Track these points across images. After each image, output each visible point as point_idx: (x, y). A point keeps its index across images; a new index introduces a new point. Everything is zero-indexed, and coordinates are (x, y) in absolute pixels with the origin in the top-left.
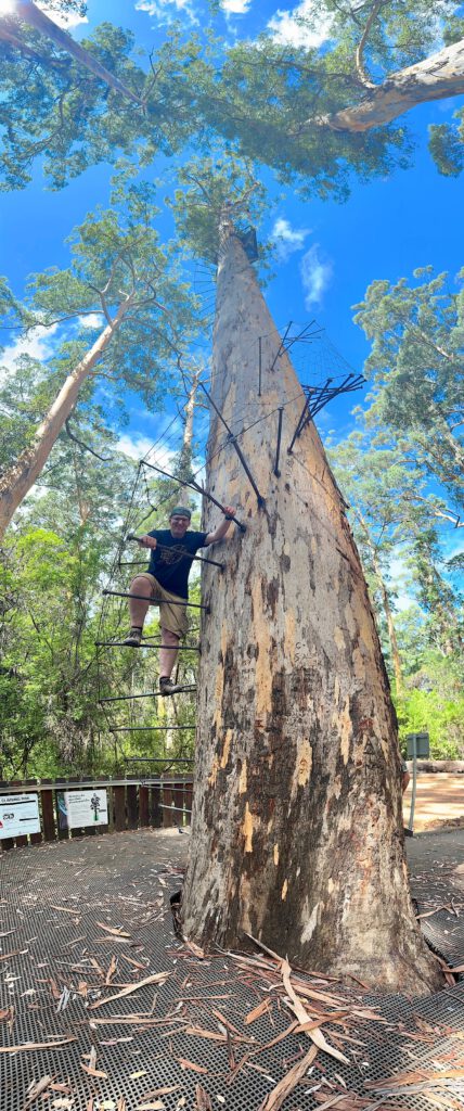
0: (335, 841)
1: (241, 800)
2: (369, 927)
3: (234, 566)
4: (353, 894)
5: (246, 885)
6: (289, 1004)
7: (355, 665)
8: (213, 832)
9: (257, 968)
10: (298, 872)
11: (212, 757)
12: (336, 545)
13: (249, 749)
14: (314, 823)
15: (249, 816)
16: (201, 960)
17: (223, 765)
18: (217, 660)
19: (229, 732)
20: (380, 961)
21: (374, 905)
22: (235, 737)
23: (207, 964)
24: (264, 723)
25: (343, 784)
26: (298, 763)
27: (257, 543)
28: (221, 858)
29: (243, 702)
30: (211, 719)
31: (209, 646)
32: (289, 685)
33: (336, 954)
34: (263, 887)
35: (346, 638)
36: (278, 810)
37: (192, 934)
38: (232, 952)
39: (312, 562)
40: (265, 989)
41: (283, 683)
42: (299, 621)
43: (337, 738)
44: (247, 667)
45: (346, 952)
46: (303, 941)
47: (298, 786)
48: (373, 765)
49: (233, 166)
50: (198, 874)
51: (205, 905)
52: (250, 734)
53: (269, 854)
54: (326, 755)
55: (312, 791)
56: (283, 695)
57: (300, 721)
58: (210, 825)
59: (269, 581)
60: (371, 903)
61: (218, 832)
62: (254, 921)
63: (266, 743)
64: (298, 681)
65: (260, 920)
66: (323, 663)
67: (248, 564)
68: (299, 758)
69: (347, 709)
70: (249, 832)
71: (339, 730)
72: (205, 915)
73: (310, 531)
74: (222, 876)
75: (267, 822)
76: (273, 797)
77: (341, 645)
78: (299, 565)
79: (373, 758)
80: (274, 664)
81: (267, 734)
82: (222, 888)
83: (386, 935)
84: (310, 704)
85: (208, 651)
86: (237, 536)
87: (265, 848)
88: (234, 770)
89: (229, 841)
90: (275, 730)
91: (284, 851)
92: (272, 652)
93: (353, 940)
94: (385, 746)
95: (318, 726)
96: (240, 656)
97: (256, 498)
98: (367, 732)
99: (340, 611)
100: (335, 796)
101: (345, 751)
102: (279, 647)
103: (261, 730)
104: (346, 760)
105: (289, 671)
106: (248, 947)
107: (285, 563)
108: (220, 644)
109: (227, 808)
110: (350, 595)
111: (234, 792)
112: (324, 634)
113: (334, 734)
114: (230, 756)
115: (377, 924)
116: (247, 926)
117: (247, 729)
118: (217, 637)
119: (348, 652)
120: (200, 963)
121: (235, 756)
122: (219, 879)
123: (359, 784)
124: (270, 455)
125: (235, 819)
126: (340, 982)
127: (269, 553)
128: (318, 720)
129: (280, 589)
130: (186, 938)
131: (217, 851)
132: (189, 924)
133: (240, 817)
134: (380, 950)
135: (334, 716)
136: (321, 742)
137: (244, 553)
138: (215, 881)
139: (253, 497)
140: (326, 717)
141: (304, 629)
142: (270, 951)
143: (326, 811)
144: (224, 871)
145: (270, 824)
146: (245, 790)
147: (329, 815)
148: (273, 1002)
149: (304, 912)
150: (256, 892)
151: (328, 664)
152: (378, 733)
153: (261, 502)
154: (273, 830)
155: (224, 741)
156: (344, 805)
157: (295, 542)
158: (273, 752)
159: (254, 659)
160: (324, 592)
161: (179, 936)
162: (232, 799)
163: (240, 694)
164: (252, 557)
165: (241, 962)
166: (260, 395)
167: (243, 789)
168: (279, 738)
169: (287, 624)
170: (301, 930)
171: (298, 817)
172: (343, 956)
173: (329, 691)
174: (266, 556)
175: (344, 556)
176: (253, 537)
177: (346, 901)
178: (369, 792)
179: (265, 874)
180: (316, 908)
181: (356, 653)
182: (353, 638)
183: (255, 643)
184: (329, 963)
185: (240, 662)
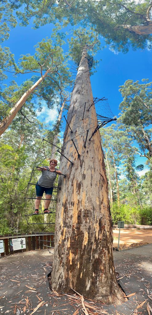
0: (94, 262)
1: (68, 249)
2: (104, 286)
3: (69, 176)
4: (99, 277)
5: (70, 274)
6: (83, 311)
7: (101, 209)
8: (60, 258)
9: (74, 299)
10: (85, 270)
11: (60, 236)
12: (99, 172)
13: (71, 234)
14: (89, 256)
15: (71, 254)
16: (58, 297)
17: (63, 238)
18: (62, 205)
19: (65, 228)
20: (107, 296)
21: (105, 280)
22: (67, 230)
23: (60, 298)
24: (75, 226)
25: (96, 245)
26: (84, 239)
27: (76, 169)
28: (63, 266)
29: (69, 219)
30: (60, 223)
31: (60, 200)
32: (82, 214)
33: (96, 294)
34: (75, 274)
35: (100, 201)
36: (79, 252)
37: (55, 288)
38: (67, 294)
39: (92, 177)
40: (77, 306)
41: (81, 214)
42: (86, 195)
43: (95, 231)
44: (71, 208)
45: (98, 293)
46: (87, 290)
47: (84, 245)
48: (104, 240)
49: (92, 34)
50: (56, 270)
51: (58, 280)
52: (71, 229)
53: (76, 265)
54: (92, 236)
55: (88, 247)
56: (81, 218)
57: (85, 226)
58: (60, 256)
59: (79, 182)
60: (104, 280)
61: (62, 258)
62: (73, 285)
63: (76, 232)
64: (85, 213)
65: (75, 284)
66: (92, 208)
67: (73, 176)
68: (85, 237)
69: (98, 223)
70: (71, 258)
71: (96, 229)
72: (59, 283)
73: (92, 167)
74: (64, 271)
75: (76, 255)
76: (78, 248)
77: (98, 203)
78: (88, 177)
79: (104, 238)
80: (79, 208)
81: (76, 230)
82: (63, 275)
83: (109, 288)
84: (88, 221)
85: (59, 202)
86: (71, 166)
87: (75, 263)
88: (66, 240)
89: (65, 261)
90: (78, 228)
91: (81, 264)
92: (78, 204)
93: (100, 290)
94: (108, 234)
95: (90, 228)
96: (69, 205)
97: (78, 154)
98: (103, 230)
99: (99, 193)
100: (94, 248)
101: (97, 235)
102: (80, 203)
103: (74, 228)
104: (97, 238)
105: (83, 210)
106: (71, 292)
107: (84, 177)
108: (63, 200)
109: (64, 251)
110: (102, 188)
111: (66, 247)
112: (93, 200)
113: (94, 230)
114: (65, 236)
115: (106, 285)
116: (71, 286)
117: (70, 228)
118: (62, 198)
119: (100, 205)
120: (58, 298)
121: (67, 236)
122: (63, 273)
123: (101, 245)
124: (83, 141)
125: (67, 255)
126: (97, 302)
127: (79, 173)
128: (90, 226)
129: (82, 185)
130: (53, 290)
131: (62, 264)
132: (54, 285)
133: (68, 254)
134: (107, 292)
135: (95, 225)
136: (91, 232)
137: (72, 172)
138: (61, 273)
139: (77, 154)
140: (92, 225)
141: (88, 198)
142: (78, 293)
143: (92, 253)
144: (64, 270)
145: (77, 256)
146: (70, 246)
147: (93, 253)
148: (79, 310)
149: (87, 282)
150: (73, 276)
151: (94, 209)
152: (106, 230)
153: (79, 156)
154: (78, 258)
155: (63, 231)
156: (96, 251)
157: (88, 170)
158: (78, 235)
159: (73, 206)
160: (95, 187)
161: (51, 289)
162: (66, 249)
163: (68, 217)
164: (74, 174)
165: (69, 297)
166: (83, 119)
167: (69, 246)
168: (79, 231)
169: (83, 196)
170: (86, 287)
171: (84, 254)
172: (98, 295)
173: (94, 217)
174: (78, 174)
175: (101, 175)
176: (75, 167)
177: (98, 279)
178: (103, 247)
179: (76, 271)
180: (90, 281)
181: (102, 206)
182: (101, 201)
183: (73, 201)
184: (94, 297)
185: (68, 207)
